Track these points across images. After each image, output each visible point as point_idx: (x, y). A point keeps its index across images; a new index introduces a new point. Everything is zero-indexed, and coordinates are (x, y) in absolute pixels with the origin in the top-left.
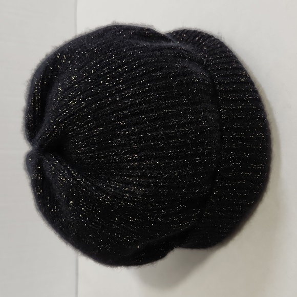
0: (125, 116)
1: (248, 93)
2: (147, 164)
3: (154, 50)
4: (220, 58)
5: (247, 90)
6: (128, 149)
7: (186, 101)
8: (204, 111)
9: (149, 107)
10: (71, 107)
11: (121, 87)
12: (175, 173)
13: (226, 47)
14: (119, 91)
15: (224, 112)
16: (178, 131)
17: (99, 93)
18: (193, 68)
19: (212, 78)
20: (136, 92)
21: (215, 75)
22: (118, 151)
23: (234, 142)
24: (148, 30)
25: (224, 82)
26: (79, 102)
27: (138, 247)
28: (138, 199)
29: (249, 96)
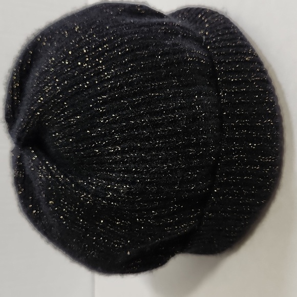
0: (105, 102)
1: (254, 74)
2: (131, 157)
3: (141, 26)
4: (223, 35)
5: (253, 71)
6: (108, 140)
7: (177, 83)
8: (199, 94)
9: (131, 90)
10: (46, 93)
11: (101, 68)
12: (164, 167)
13: (231, 23)
14: (98, 74)
15: (224, 95)
16: (166, 118)
17: (76, 76)
18: (187, 45)
19: (210, 57)
20: (116, 73)
21: (215, 54)
22: (98, 142)
23: (236, 131)
24: (141, 6)
25: (225, 62)
26: (54, 87)
27: (129, 253)
28: (122, 197)
29: (255, 77)
